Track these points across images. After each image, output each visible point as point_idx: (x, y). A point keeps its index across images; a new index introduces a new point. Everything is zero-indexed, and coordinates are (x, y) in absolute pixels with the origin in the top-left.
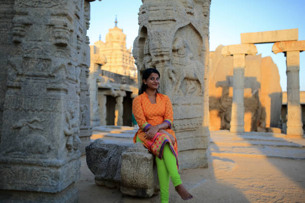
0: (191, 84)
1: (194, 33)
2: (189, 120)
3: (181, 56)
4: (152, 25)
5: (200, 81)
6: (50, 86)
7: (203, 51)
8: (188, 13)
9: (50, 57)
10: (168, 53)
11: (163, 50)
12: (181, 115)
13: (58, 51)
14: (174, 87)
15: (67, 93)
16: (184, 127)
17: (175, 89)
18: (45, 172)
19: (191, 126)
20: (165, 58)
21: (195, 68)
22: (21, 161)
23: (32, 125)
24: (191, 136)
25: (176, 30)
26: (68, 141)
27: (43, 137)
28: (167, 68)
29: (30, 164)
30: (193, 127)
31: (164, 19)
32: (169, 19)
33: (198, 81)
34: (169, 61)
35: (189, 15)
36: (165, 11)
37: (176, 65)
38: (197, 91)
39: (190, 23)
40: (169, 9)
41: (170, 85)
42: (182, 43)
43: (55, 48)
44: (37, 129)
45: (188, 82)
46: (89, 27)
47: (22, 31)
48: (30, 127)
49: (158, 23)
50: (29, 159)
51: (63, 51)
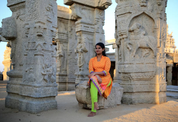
0: (145, 51)
1: (148, 18)
2: (143, 74)
3: (135, 34)
4: (118, 18)
5: (152, 48)
6: (35, 54)
7: (156, 29)
8: (142, 6)
9: (35, 41)
10: (125, 33)
11: (122, 32)
12: (135, 70)
13: (39, 38)
14: (131, 53)
15: (43, 57)
16: (139, 77)
17: (132, 55)
18: (33, 89)
19: (145, 77)
20: (124, 36)
21: (147, 40)
22: (27, 85)
23: (30, 70)
24: (146, 83)
25: (131, 19)
26: (44, 77)
27: (33, 75)
28: (126, 42)
29: (29, 86)
30: (147, 78)
31: (124, 13)
32: (127, 12)
33: (150, 48)
34: (127, 38)
35: (143, 7)
36: (125, 8)
37: (132, 40)
38: (150, 55)
39: (144, 12)
40: (127, 7)
41: (128, 53)
42: (136, 26)
43: (38, 37)
44: (32, 72)
45: (143, 50)
46: (104, 24)
47: (28, 31)
48: (30, 71)
49: (121, 16)
50: (29, 84)
51: (41, 38)
